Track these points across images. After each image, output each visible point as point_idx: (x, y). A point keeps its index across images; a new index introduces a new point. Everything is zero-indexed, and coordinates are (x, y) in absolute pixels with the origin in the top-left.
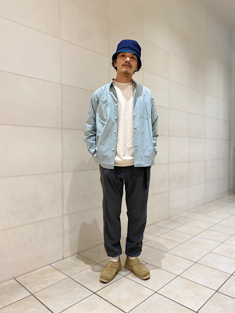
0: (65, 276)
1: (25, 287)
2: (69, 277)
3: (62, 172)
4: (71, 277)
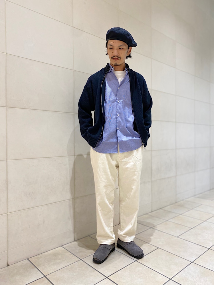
1: (38, 268)
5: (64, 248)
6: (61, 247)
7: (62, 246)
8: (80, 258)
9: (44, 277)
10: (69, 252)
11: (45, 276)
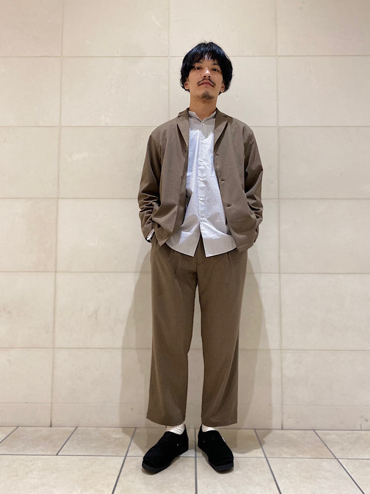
0: (262, 453)
2: (266, 457)
3: (278, 272)
4: (268, 459)
5: (256, 432)
6: (253, 431)
7: (255, 430)
8: (267, 456)
9: (194, 458)
10: (258, 441)
11: (196, 457)
